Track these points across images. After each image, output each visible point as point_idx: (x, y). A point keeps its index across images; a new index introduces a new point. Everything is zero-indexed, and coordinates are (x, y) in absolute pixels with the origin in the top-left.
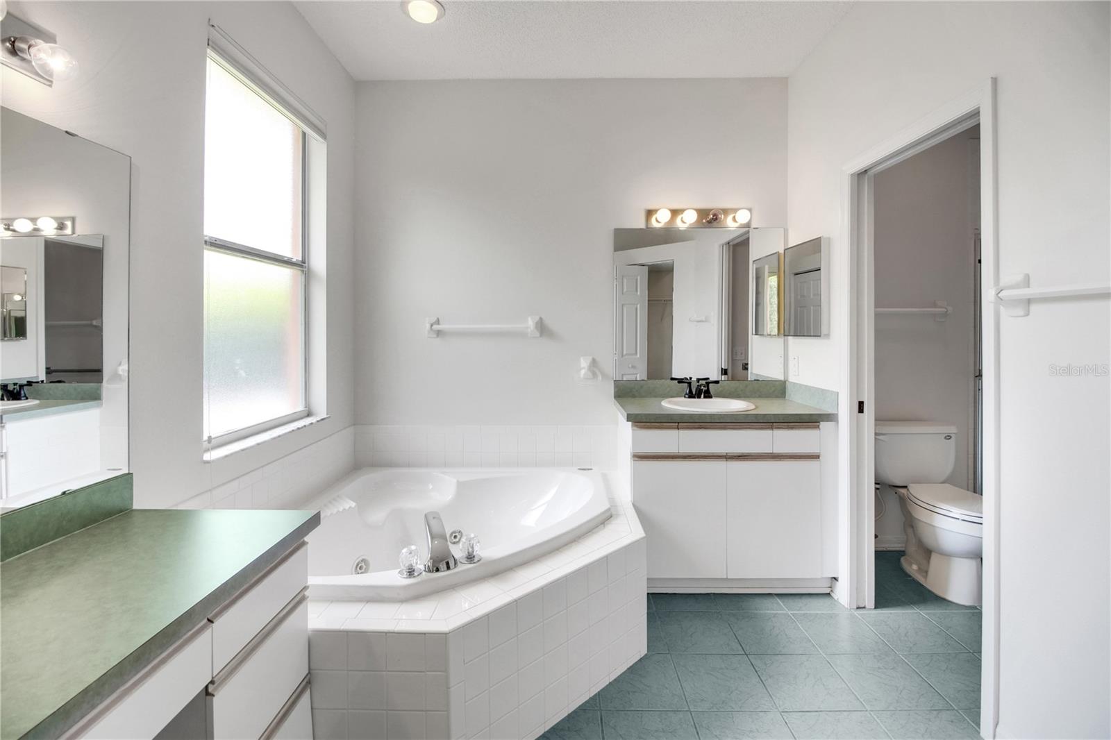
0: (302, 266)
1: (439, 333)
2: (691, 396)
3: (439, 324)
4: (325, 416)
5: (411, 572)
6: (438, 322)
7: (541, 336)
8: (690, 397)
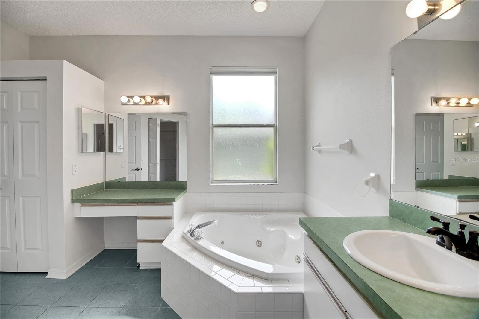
3: (320, 146)
4: (278, 184)
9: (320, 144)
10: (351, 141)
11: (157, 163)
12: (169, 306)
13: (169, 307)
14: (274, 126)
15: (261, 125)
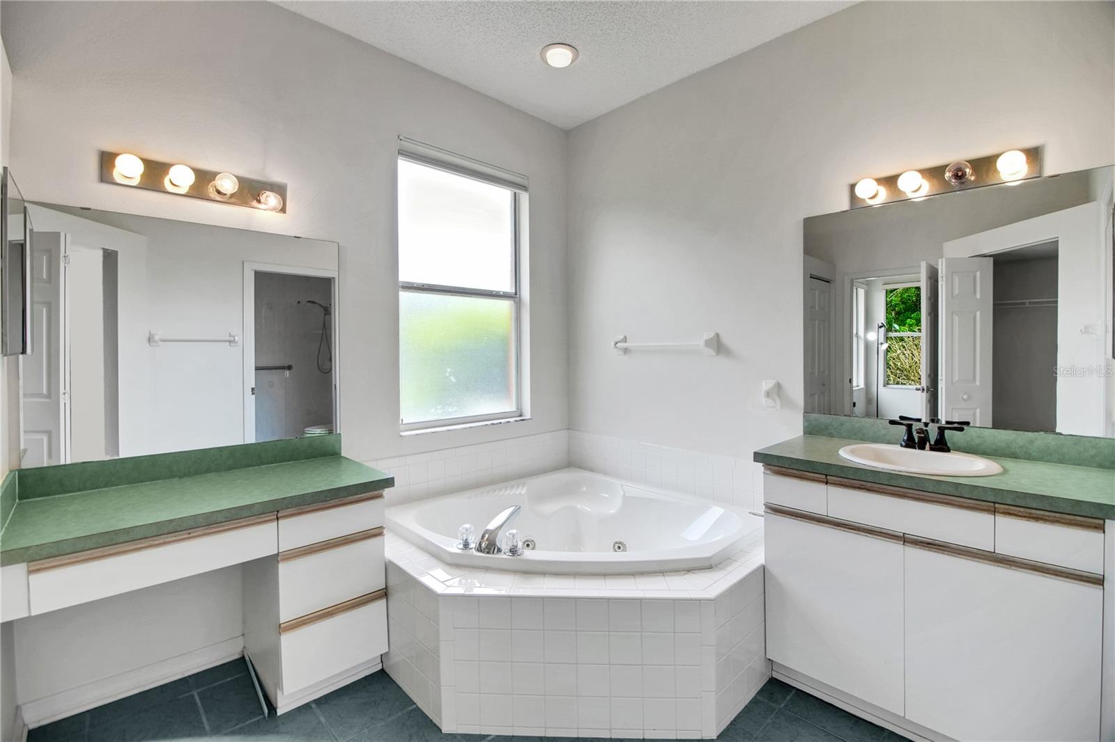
0: (514, 297)
1: (626, 351)
2: (910, 443)
3: (626, 342)
4: (529, 417)
5: (466, 545)
6: (625, 340)
7: (718, 355)
8: (907, 446)
9: (625, 337)
10: (717, 335)
11: (62, 391)
12: (488, 736)
13: (490, 738)
14: (514, 298)
15: (494, 293)
